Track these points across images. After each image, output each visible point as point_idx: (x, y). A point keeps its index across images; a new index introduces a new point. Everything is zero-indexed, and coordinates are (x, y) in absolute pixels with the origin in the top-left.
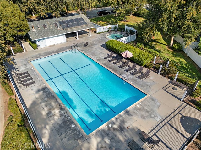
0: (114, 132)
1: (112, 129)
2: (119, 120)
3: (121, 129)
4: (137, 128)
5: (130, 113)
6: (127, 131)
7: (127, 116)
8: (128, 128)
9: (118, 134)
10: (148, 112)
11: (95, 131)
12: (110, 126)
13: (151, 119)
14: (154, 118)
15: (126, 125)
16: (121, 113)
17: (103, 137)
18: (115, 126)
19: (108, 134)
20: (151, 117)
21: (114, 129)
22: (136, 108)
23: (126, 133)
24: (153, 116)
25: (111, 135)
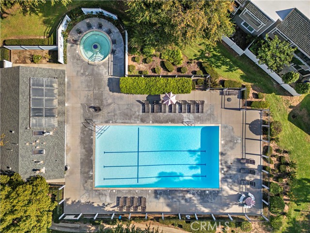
0: (228, 173)
1: (226, 173)
2: (223, 164)
3: (229, 167)
4: (235, 159)
5: (224, 152)
6: (233, 166)
7: (224, 156)
8: (231, 164)
9: (230, 172)
10: (231, 141)
11: (220, 183)
12: (223, 172)
13: (236, 145)
14: (237, 142)
15: (229, 163)
16: (220, 158)
17: (226, 181)
18: (225, 169)
19: (227, 178)
20: (236, 143)
21: (227, 171)
22: (223, 146)
23: (233, 167)
24: (235, 141)
25: (228, 176)
